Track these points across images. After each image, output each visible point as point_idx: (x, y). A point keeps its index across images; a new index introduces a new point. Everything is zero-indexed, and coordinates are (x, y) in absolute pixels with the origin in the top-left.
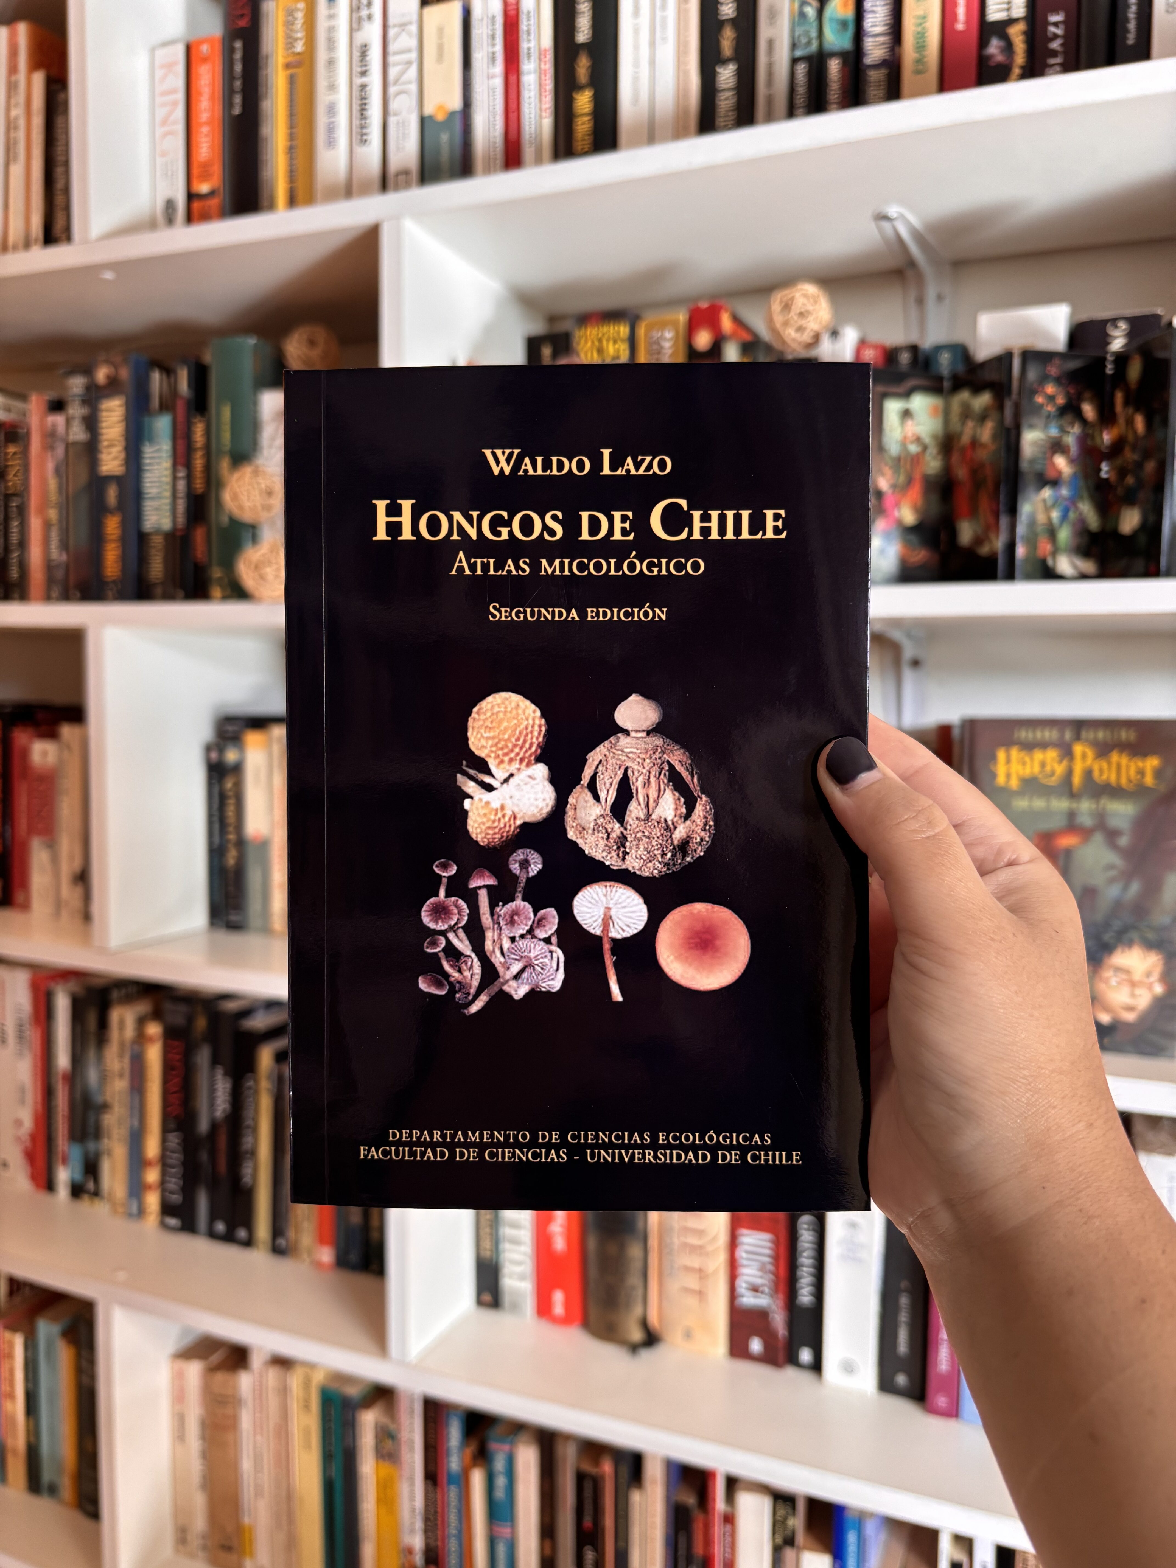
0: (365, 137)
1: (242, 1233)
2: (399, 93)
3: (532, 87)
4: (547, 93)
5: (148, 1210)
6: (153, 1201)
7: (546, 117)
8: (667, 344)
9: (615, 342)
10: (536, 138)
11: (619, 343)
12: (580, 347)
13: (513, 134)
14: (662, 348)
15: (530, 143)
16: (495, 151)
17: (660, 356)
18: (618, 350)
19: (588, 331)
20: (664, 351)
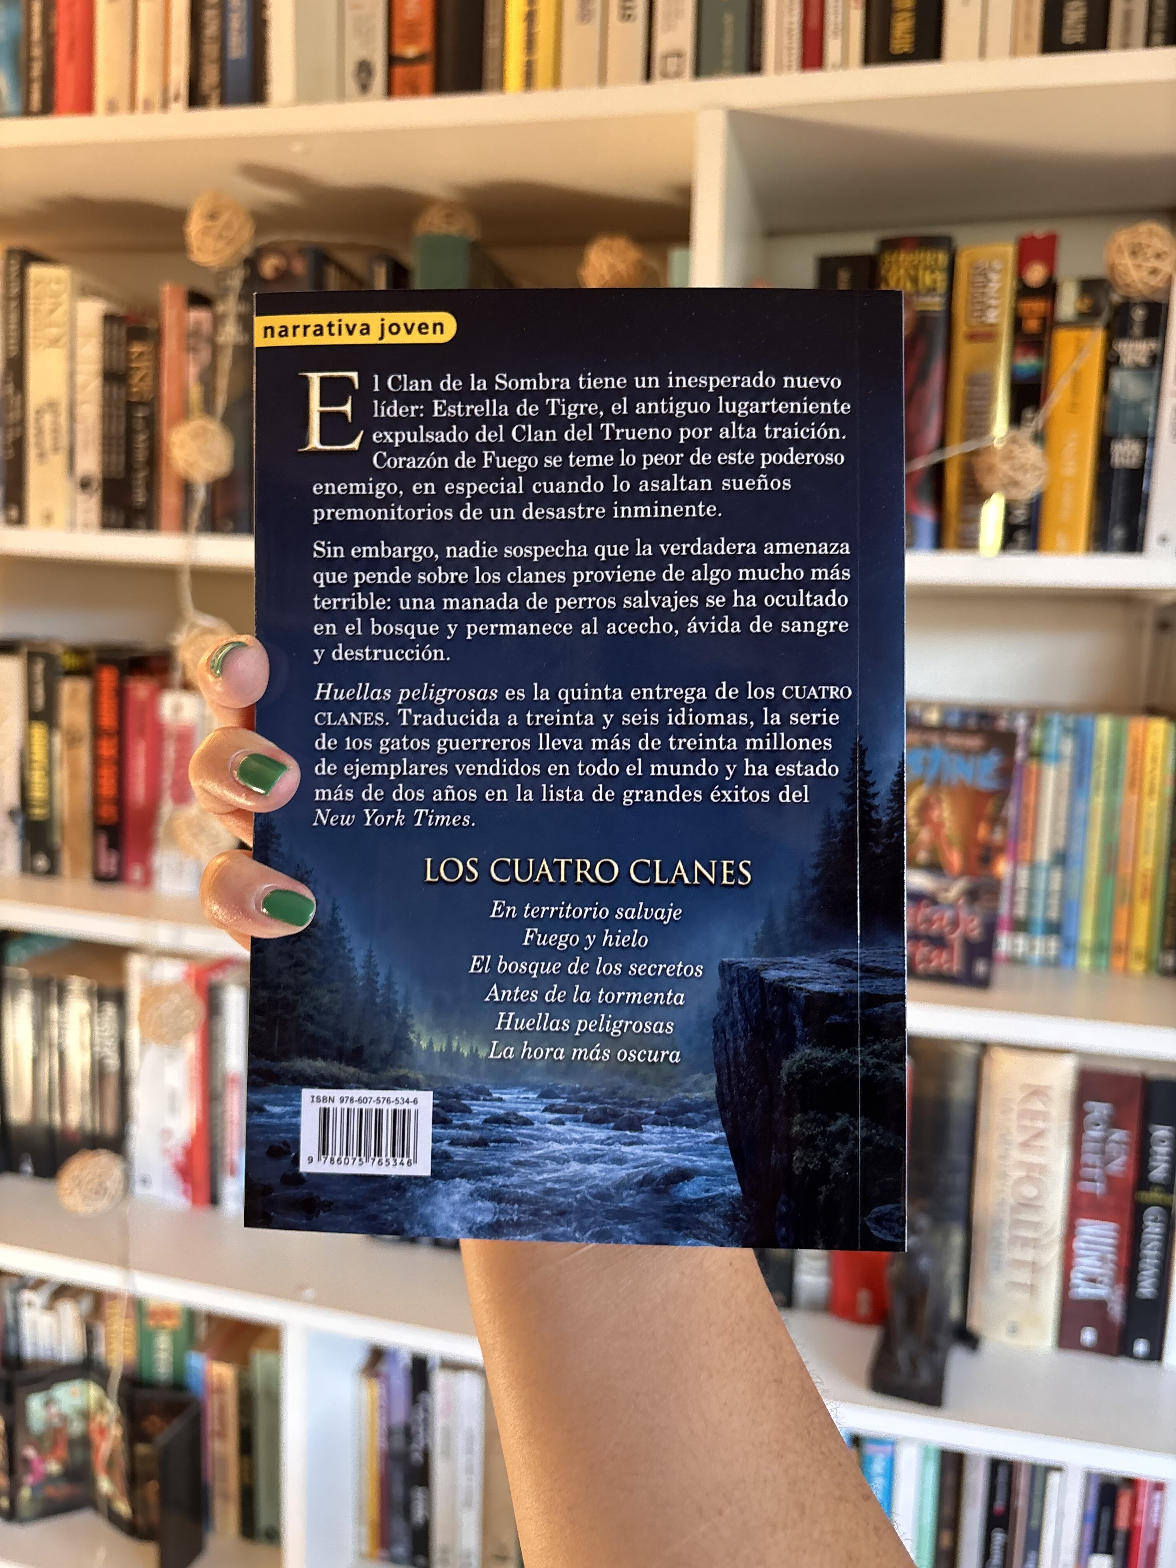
0: (628, 12)
7: (856, 8)
8: (994, 277)
9: (933, 272)
10: (843, 29)
11: (937, 273)
12: (890, 274)
13: (814, 22)
14: (989, 281)
15: (835, 33)
16: (790, 39)
17: (985, 290)
18: (935, 281)
19: (902, 256)
20: (991, 285)
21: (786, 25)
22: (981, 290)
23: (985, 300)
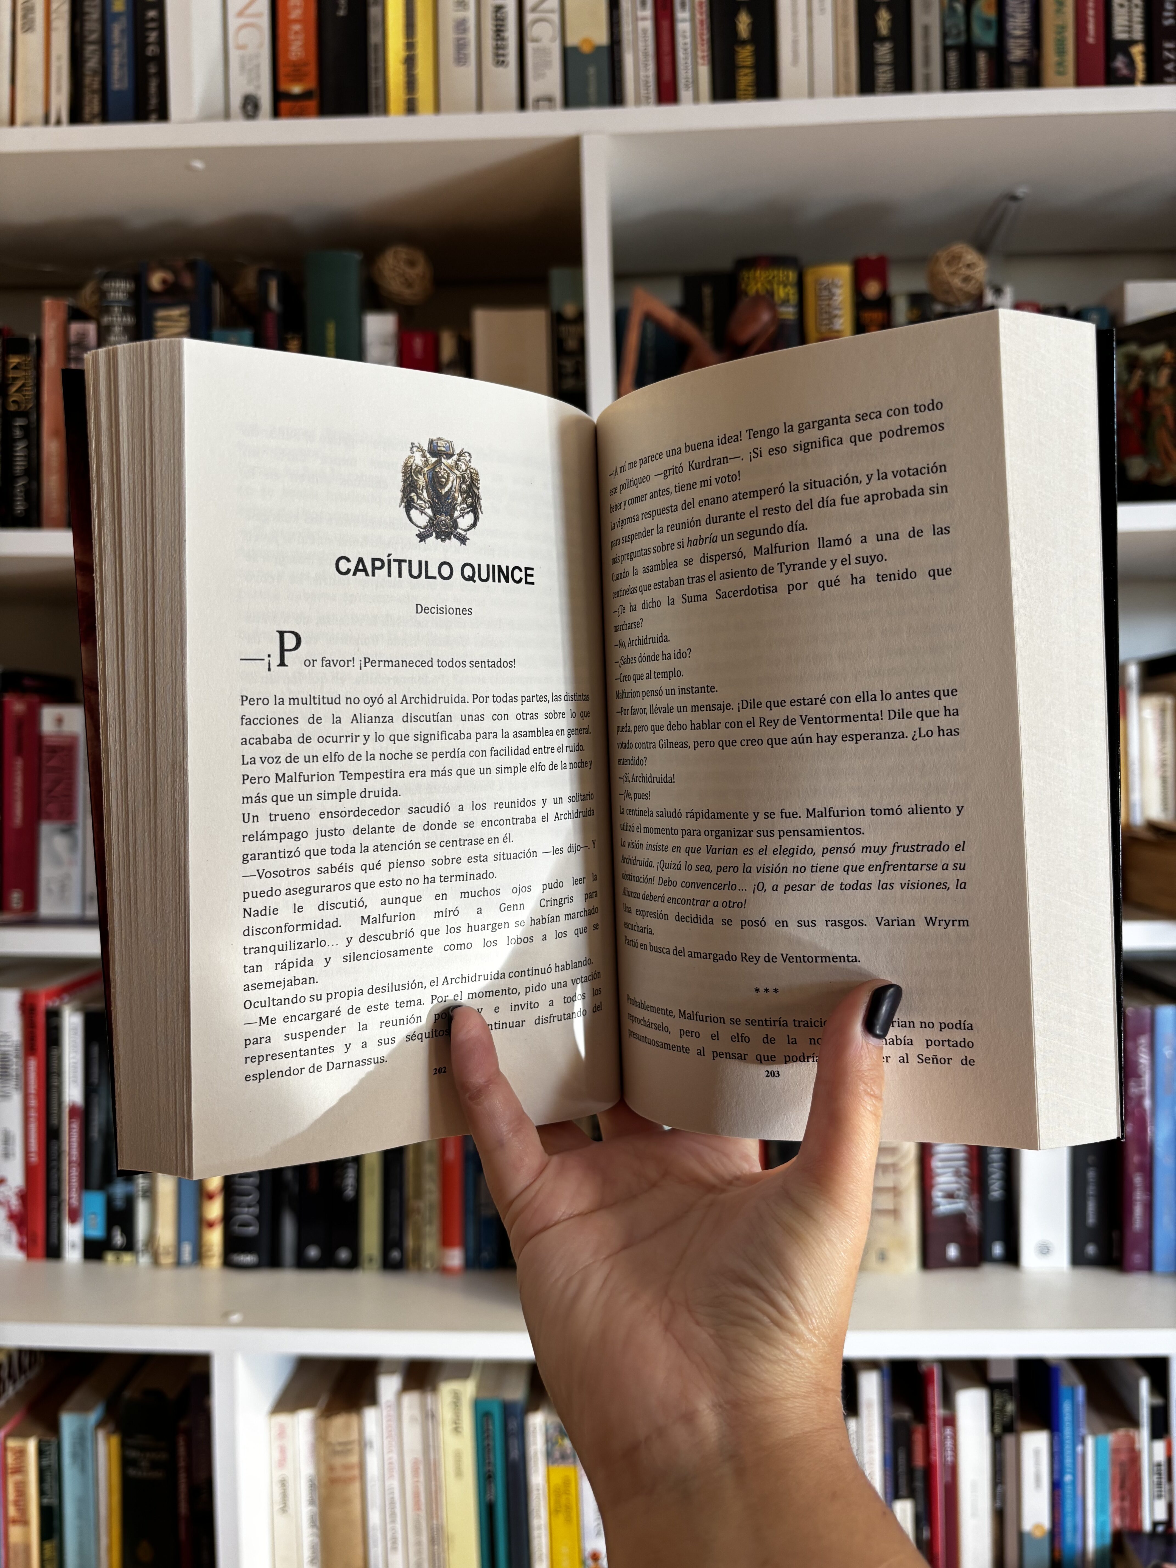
0: (501, 59)
1: (344, 1255)
2: (536, 21)
3: (688, 34)
4: (705, 42)
5: (209, 1253)
6: (215, 1238)
7: (703, 65)
8: (838, 291)
9: (785, 286)
10: (693, 82)
11: (789, 287)
12: (749, 288)
13: (667, 76)
14: (833, 295)
15: (687, 86)
16: (647, 90)
17: (831, 302)
18: (788, 294)
19: (758, 273)
20: (835, 298)
21: (642, 78)
22: (827, 302)
23: (831, 310)
